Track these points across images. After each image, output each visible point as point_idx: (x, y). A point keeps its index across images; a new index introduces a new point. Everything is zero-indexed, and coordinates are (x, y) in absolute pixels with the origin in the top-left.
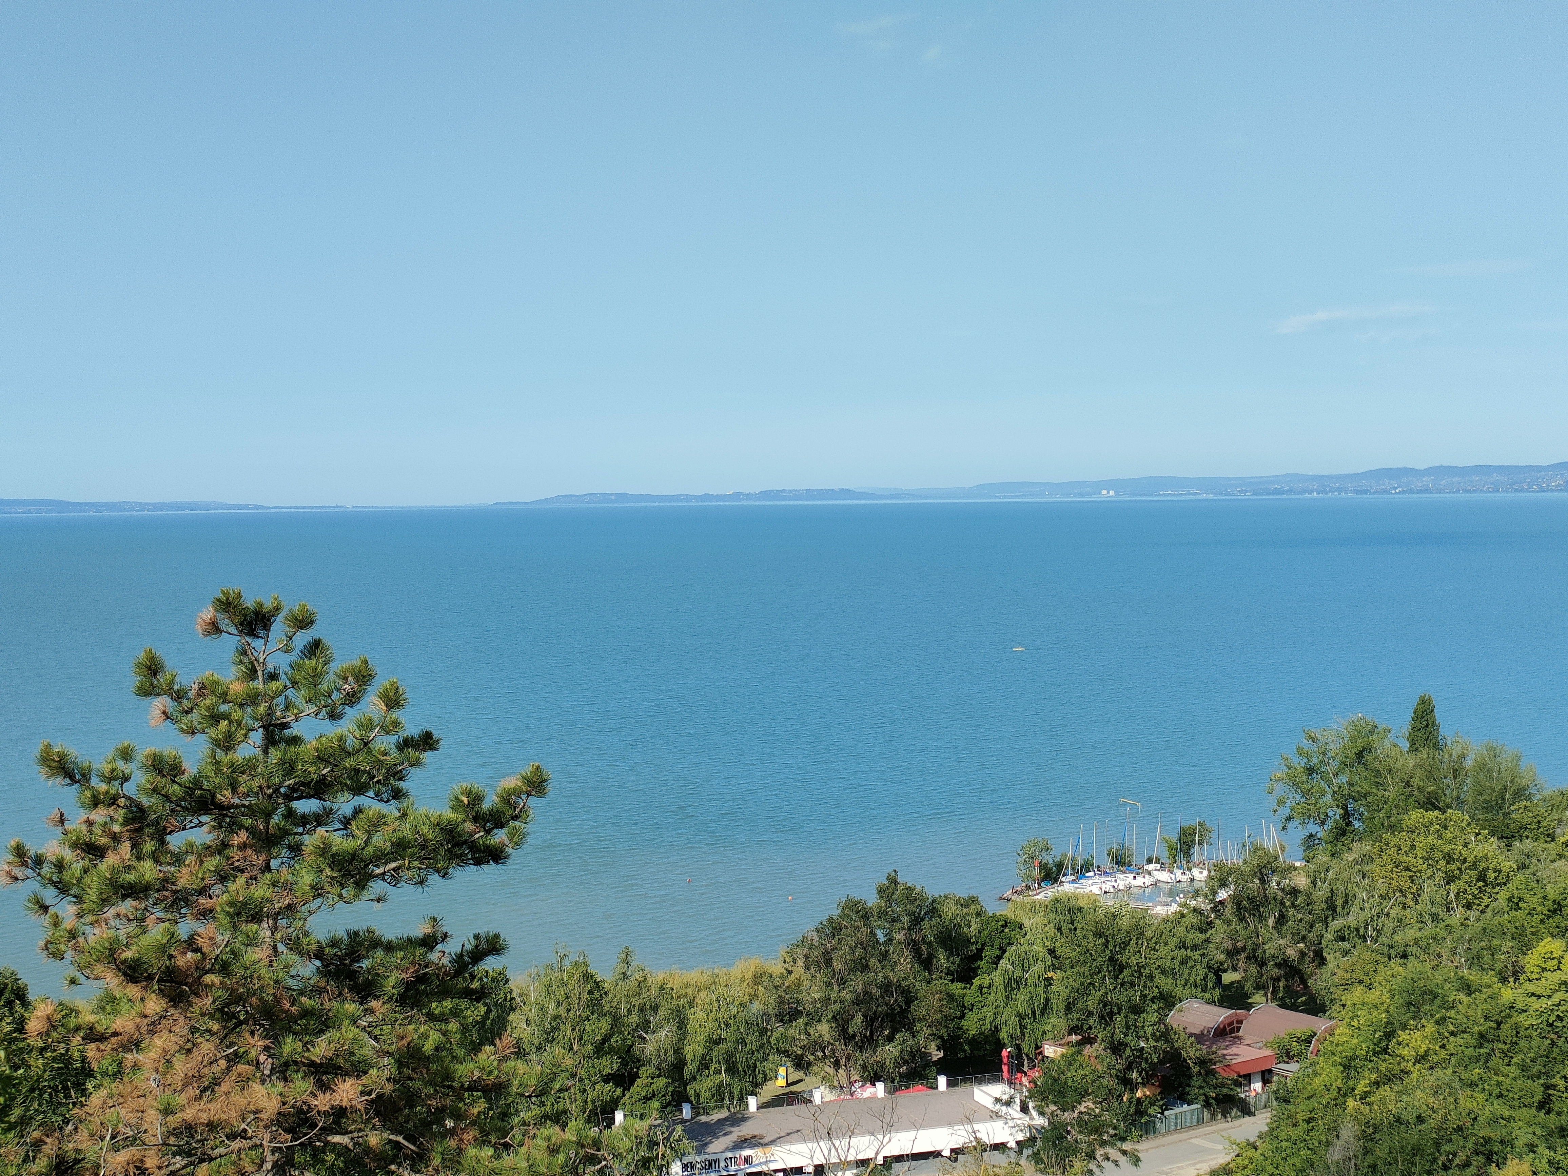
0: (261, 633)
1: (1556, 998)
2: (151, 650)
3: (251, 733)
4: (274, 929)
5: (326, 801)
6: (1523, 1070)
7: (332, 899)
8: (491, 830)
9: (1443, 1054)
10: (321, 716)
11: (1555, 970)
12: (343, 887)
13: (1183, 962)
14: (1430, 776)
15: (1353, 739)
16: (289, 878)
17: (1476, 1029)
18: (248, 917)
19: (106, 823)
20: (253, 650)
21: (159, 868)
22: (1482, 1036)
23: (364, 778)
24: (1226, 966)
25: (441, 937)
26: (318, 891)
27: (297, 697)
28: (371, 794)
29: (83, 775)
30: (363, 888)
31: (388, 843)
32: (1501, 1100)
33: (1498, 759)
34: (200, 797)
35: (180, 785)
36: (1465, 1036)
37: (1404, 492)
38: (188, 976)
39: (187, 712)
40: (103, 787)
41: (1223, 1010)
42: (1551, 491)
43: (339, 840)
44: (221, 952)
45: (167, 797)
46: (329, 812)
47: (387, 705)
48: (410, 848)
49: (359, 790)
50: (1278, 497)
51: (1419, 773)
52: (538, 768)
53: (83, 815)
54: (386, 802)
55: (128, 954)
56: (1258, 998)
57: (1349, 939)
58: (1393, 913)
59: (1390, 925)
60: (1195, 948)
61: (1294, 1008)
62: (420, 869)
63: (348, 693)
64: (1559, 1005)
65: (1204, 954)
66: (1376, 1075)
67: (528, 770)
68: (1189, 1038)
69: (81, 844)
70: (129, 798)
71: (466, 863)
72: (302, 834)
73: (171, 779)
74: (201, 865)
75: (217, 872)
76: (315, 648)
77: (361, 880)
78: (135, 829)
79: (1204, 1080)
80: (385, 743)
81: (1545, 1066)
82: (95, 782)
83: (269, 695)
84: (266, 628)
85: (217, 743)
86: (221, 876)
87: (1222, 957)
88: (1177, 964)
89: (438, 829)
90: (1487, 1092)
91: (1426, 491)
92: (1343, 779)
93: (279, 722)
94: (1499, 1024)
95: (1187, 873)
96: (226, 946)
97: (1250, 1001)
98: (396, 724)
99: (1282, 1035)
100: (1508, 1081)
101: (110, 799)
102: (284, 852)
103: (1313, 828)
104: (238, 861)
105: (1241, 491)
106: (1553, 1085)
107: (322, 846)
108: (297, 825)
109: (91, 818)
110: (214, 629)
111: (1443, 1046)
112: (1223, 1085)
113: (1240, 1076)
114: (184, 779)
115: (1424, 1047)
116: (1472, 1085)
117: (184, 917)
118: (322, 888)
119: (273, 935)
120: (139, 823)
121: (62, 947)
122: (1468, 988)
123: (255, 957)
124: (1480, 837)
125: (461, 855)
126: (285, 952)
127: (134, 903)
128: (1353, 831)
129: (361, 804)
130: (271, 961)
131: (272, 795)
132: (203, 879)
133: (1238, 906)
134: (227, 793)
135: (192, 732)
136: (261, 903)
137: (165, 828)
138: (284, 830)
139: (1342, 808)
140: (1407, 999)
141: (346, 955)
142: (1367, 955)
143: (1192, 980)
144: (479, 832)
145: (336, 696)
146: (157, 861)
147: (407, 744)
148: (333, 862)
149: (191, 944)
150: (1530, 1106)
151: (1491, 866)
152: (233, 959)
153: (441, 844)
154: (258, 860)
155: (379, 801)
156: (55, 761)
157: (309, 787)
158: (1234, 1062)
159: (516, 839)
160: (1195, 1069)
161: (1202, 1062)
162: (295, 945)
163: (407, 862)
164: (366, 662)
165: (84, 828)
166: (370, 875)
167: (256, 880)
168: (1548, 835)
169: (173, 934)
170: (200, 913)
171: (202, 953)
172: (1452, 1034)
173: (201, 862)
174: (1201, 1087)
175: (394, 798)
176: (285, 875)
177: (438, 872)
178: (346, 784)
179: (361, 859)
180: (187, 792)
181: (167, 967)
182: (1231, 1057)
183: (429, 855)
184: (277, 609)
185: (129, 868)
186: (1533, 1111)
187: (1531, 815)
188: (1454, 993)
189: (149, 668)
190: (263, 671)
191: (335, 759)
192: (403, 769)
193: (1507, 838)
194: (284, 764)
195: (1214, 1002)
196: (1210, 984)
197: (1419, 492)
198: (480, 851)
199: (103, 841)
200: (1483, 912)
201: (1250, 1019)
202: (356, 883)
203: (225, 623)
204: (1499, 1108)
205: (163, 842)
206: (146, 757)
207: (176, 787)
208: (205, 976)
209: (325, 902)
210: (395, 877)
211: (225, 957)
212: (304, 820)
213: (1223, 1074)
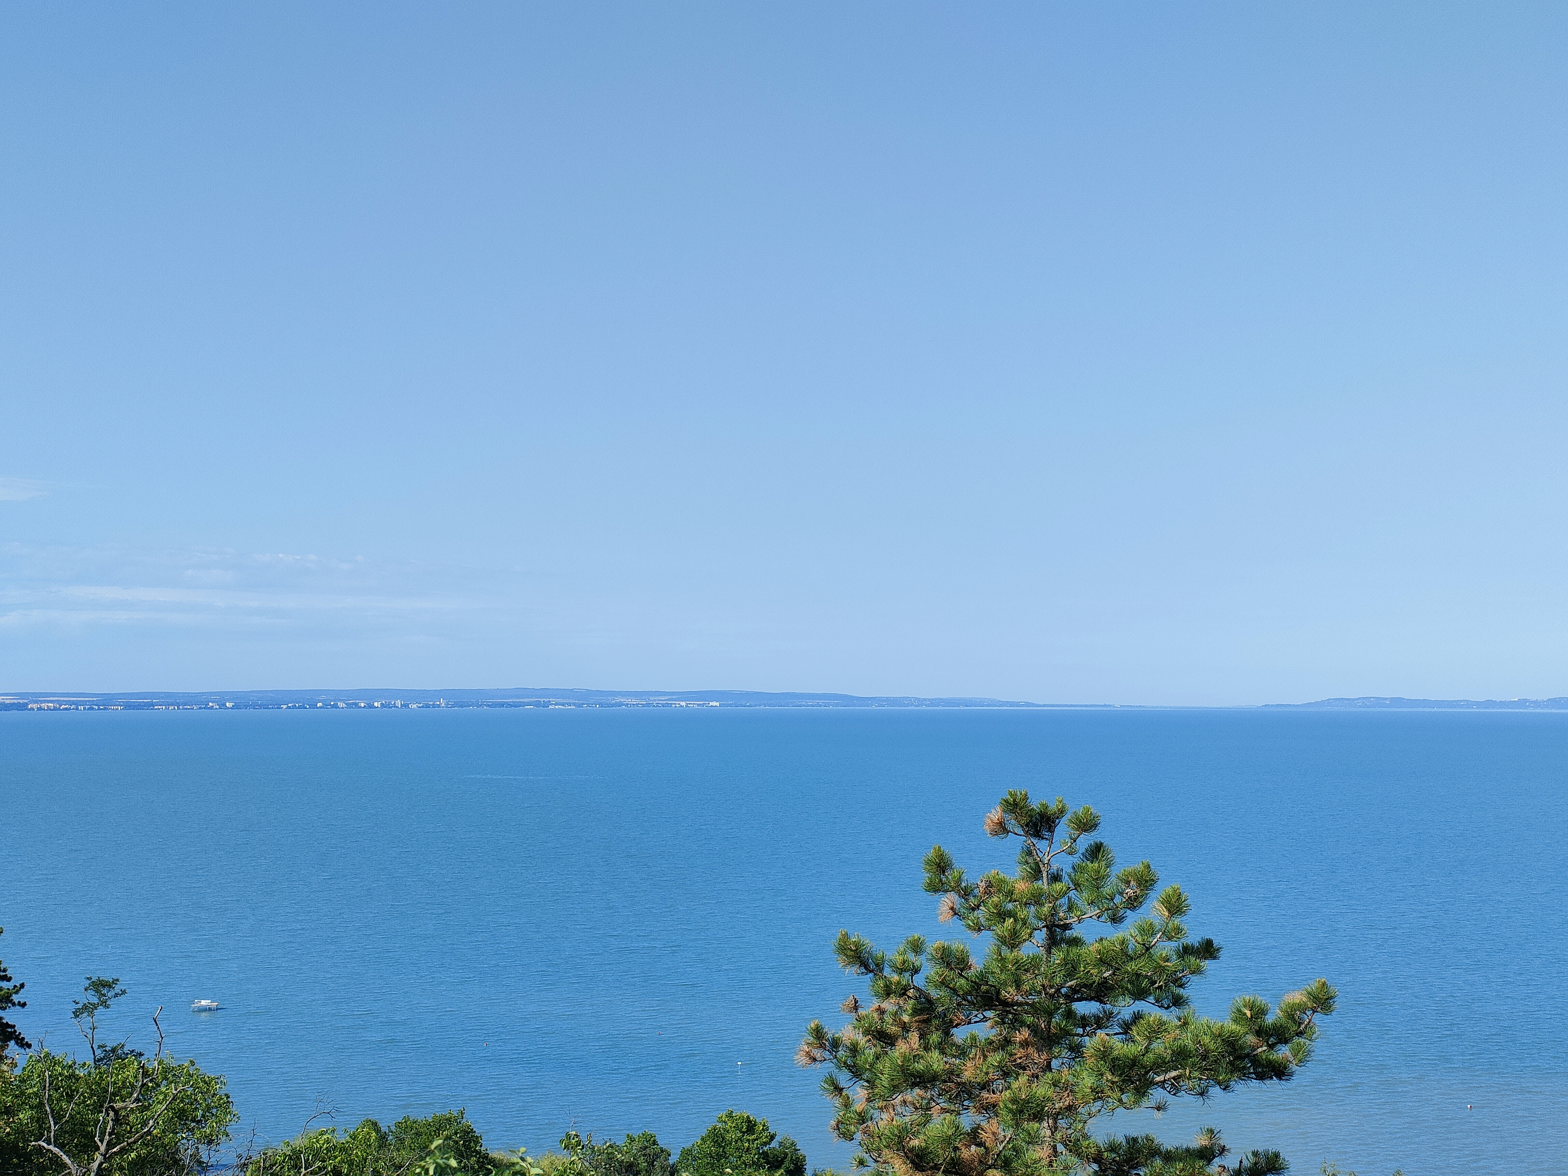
0: (1046, 834)
2: (940, 847)
3: (1036, 932)
4: (1054, 1129)
5: (1105, 1004)
7: (1112, 1102)
8: (1274, 1045)
10: (1103, 919)
12: (1122, 1091)
16: (1070, 1078)
18: (1029, 1115)
19: (896, 1013)
20: (1038, 851)
21: (945, 1059)
23: (1145, 983)
25: (1219, 1150)
26: (1098, 1094)
27: (1081, 899)
28: (1151, 999)
29: (877, 965)
30: (1144, 1094)
31: (1169, 1051)
34: (986, 993)
35: (967, 979)
38: (971, 1169)
39: (973, 909)
40: (895, 978)
43: (1120, 1045)
44: (1004, 1148)
45: (954, 990)
46: (1109, 1016)
47: (1169, 911)
48: (1191, 1057)
49: (1140, 994)
52: (1324, 984)
53: (875, 1003)
54: (1166, 1008)
55: (915, 1143)
62: (1200, 1079)
63: (1129, 898)
67: (1314, 986)
69: (873, 1031)
70: (918, 990)
71: (1248, 1077)
72: (1082, 1036)
73: (959, 973)
74: (984, 1060)
75: (1000, 1067)
76: (1096, 851)
77: (1141, 1087)
78: (923, 1020)
80: (1165, 948)
82: (887, 972)
83: (1053, 896)
84: (1051, 830)
85: (1003, 940)
86: (1003, 1071)
89: (1219, 1039)
93: (1062, 923)
96: (1008, 1142)
98: (1178, 930)
101: (902, 990)
102: (1065, 1053)
104: (1020, 1058)
107: (1102, 1049)
108: (1076, 1025)
109: (883, 1006)
110: (1002, 828)
114: (971, 973)
117: (967, 1109)
118: (1102, 1092)
119: (1052, 1134)
120: (927, 1014)
121: (852, 1128)
123: (1036, 1156)
125: (1244, 1068)
126: (1064, 1153)
127: (921, 1092)
129: (1141, 1010)
130: (1051, 1162)
131: (1054, 994)
132: (987, 1073)
134: (1012, 990)
135: (978, 928)
136: (1043, 1101)
137: (951, 1021)
138: (1065, 1030)
141: (1125, 1161)
144: (1261, 1047)
145: (1118, 900)
146: (943, 1052)
147: (1186, 951)
148: (1114, 1066)
149: (974, 1136)
152: (1015, 1156)
153: (1223, 1056)
154: (1041, 1058)
155: (1159, 1007)
156: (852, 950)
157: (1090, 989)
159: (1300, 1055)
162: (1074, 1147)
163: (1188, 1071)
164: (1148, 867)
165: (875, 1015)
166: (1151, 1082)
167: (1037, 1079)
169: (958, 1127)
170: (982, 1107)
171: (985, 1148)
173: (985, 1057)
175: (1174, 1005)
176: (1066, 1075)
177: (1219, 1083)
178: (1127, 989)
179: (1142, 1065)
180: (974, 987)
181: (952, 1159)
183: (1210, 1066)
184: (1062, 812)
185: (917, 1058)
189: (938, 865)
190: (1047, 871)
191: (1117, 963)
192: (1184, 976)
194: (1066, 964)
198: (1263, 1066)
199: (894, 1029)
202: (1135, 1089)
203: (1012, 824)
205: (947, 1033)
206: (936, 950)
207: (963, 981)
208: (988, 1171)
209: (1105, 1107)
210: (1175, 1085)
211: (1007, 1153)
212: (1084, 1022)
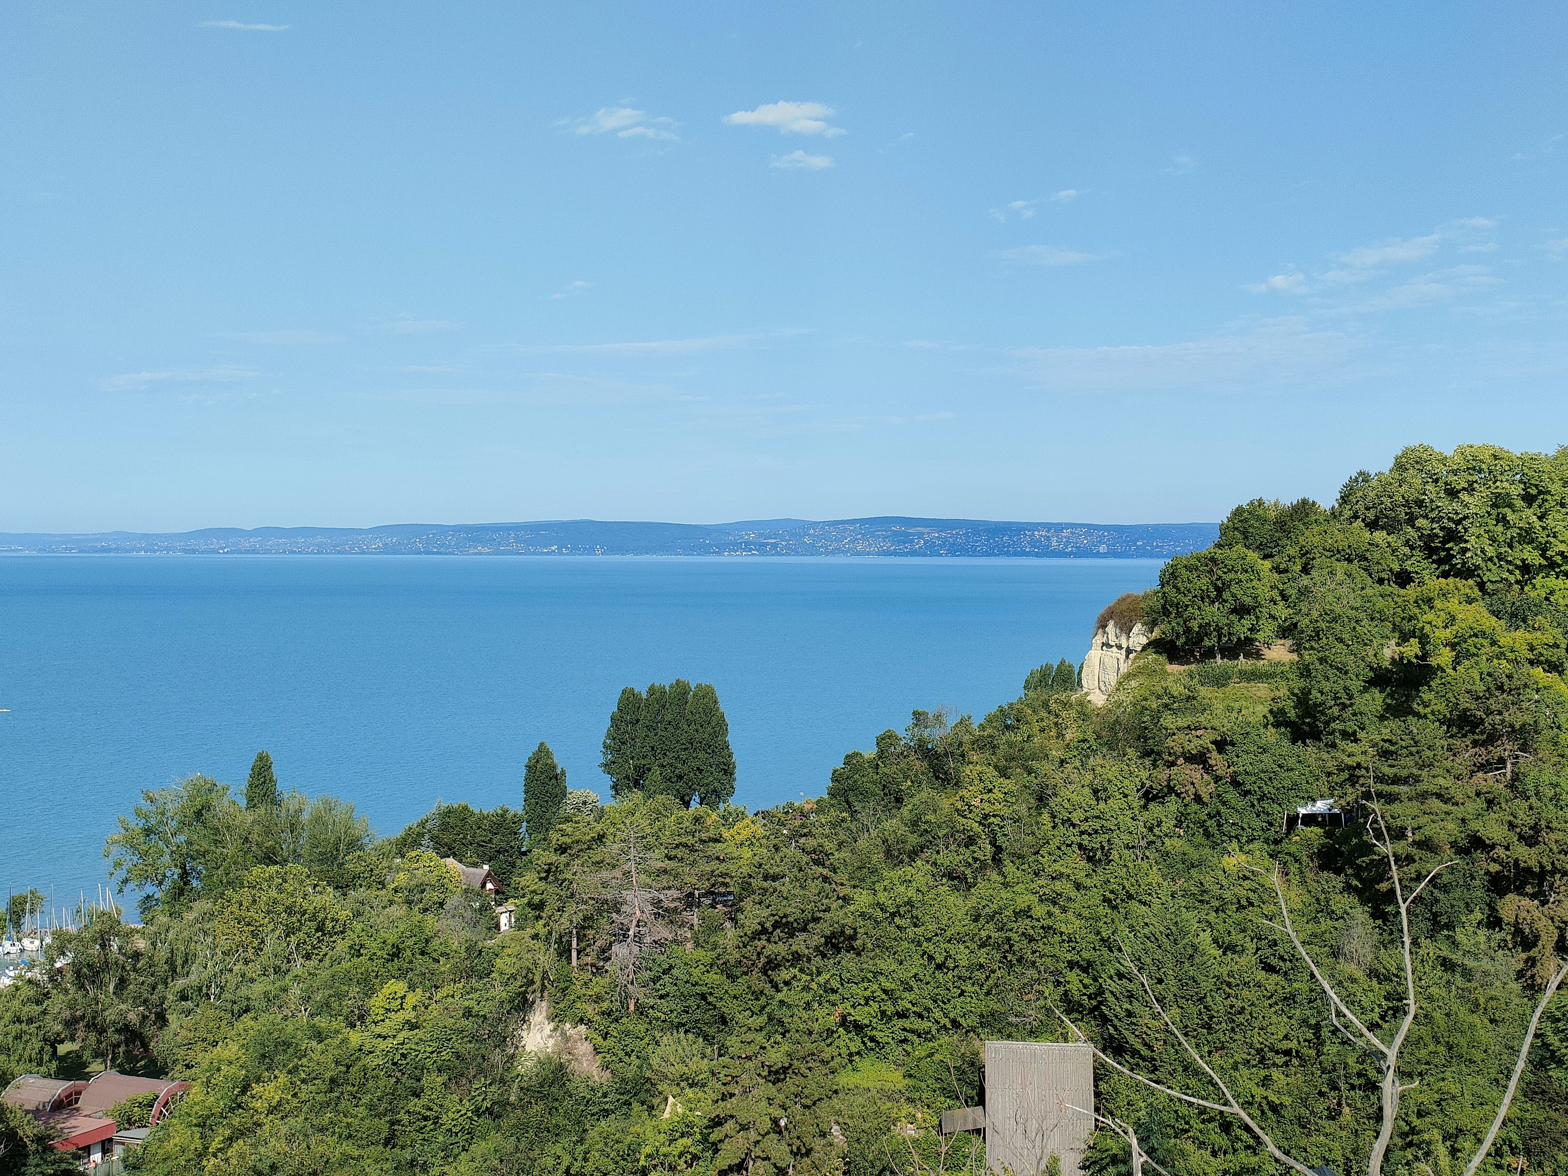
1: (400, 1037)
6: (370, 1110)
9: (295, 1102)
11: (399, 1010)
13: (18, 1037)
14: (268, 832)
15: (192, 798)
17: (328, 1075)
22: (333, 1080)
24: (63, 1036)
32: (350, 1142)
33: (332, 812)
36: (316, 1082)
37: (231, 552)
41: (61, 1082)
42: (371, 553)
50: (105, 555)
51: (257, 828)
56: (95, 1066)
57: (192, 998)
58: (236, 969)
59: (232, 980)
60: (30, 1021)
61: (133, 1072)
64: (403, 1044)
65: (40, 1026)
66: (229, 1131)
68: (26, 1115)
79: (42, 1158)
81: (390, 1104)
87: (59, 1028)
88: (11, 1039)
90: (337, 1135)
91: (254, 552)
92: (182, 838)
94: (348, 1067)
95: (17, 943)
97: (87, 1070)
99: (123, 1102)
100: (357, 1122)
103: (150, 889)
105: (66, 549)
106: (397, 1121)
111: (295, 1095)
112: (61, 1160)
113: (79, 1149)
115: (277, 1098)
116: (322, 1130)
122: (319, 1036)
124: (318, 888)
128: (191, 890)
133: (78, 974)
139: (181, 868)
140: (262, 1052)
142: (210, 1013)
143: (26, 1055)
150: (377, 1143)
151: (329, 916)
158: (73, 1134)
160: (31, 1147)
161: (40, 1139)
168: (379, 883)
172: (303, 1081)
174: (38, 1165)
182: (69, 1130)
186: (381, 1148)
187: (364, 864)
188: (306, 1041)
193: (341, 887)
195: (51, 1075)
196: (46, 1058)
197: (247, 552)
200: (320, 961)
201: (89, 1089)
204: (348, 1147)
213: (62, 1149)
